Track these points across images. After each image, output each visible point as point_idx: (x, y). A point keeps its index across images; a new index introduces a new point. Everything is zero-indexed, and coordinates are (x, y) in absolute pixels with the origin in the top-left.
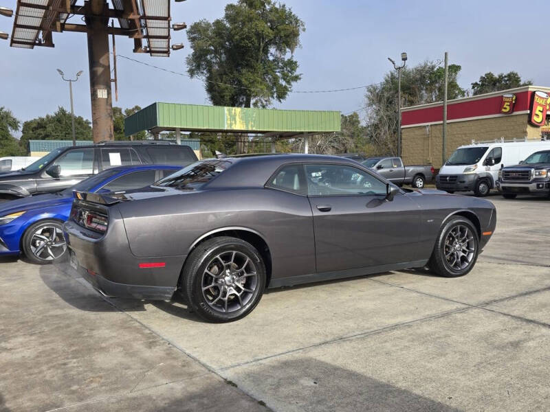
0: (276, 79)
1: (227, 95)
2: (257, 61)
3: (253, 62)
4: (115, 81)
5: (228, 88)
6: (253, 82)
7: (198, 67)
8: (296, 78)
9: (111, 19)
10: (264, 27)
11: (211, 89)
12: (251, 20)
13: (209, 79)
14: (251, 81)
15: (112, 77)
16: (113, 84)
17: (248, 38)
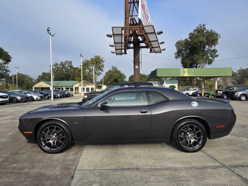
0: (208, 57)
1: (188, 64)
2: (200, 51)
3: (199, 52)
4: (141, 62)
5: (189, 62)
6: (198, 59)
7: (179, 55)
8: (217, 56)
9: (140, 44)
10: (203, 39)
11: (182, 63)
12: (198, 37)
13: (182, 59)
14: (197, 58)
15: (140, 61)
16: (140, 63)
17: (196, 43)
